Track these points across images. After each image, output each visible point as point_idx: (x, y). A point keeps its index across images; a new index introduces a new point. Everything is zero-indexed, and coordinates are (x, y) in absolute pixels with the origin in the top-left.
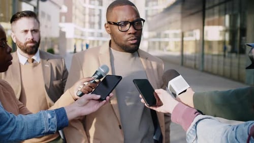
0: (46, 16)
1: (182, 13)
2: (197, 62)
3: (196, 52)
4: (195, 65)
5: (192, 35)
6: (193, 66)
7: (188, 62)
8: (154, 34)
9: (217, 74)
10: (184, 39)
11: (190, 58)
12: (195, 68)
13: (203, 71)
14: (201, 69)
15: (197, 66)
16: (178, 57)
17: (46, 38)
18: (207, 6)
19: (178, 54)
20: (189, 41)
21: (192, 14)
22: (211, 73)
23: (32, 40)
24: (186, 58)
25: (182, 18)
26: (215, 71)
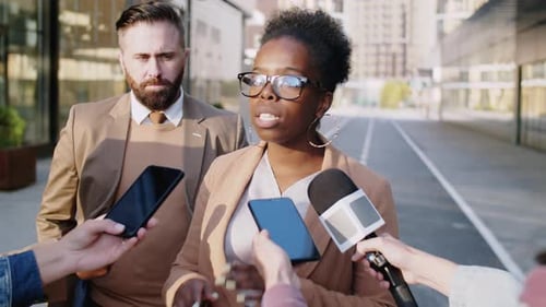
0: (209, 31)
1: (518, 20)
5: (542, 76)
7: (531, 136)
8: (455, 71)
10: (524, 83)
16: (508, 124)
17: (208, 82)
19: (510, 116)
20: (534, 88)
23: (159, 77)
24: (527, 128)
25: (519, 32)
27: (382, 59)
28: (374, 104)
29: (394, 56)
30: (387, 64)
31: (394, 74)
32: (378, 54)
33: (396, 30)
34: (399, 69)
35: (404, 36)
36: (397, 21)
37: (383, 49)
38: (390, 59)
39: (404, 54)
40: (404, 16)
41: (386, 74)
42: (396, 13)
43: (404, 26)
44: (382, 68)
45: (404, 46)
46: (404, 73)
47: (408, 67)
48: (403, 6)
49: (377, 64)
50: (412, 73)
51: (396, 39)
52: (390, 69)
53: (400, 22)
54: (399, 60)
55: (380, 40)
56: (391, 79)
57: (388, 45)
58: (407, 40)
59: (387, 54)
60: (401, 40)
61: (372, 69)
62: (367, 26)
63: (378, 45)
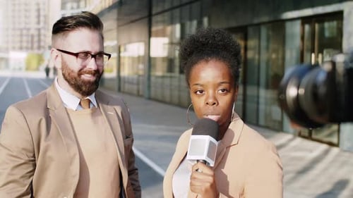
1: (118, 19)
2: (141, 87)
4: (138, 91)
6: (135, 92)
9: (170, 103)
11: (130, 81)
12: (139, 95)
13: (150, 98)
14: (146, 95)
15: (141, 93)
21: (133, 22)
25: (119, 26)
26: (168, 99)
27: (25, 38)
28: (20, 69)
29: (33, 36)
30: (28, 42)
31: (32, 48)
32: (21, 35)
33: (34, 20)
34: (36, 45)
35: (38, 23)
36: (33, 14)
37: (25, 32)
38: (30, 39)
39: (39, 35)
40: (38, 10)
41: (27, 48)
42: (34, 8)
43: (38, 17)
44: (25, 45)
45: (39, 30)
46: (39, 48)
47: (42, 44)
48: (38, 4)
49: (21, 42)
50: (44, 47)
51: (33, 25)
52: (30, 45)
53: (36, 14)
54: (36, 39)
55: (23, 26)
56: (30, 51)
57: (28, 29)
58: (42, 25)
59: (27, 35)
60: (36, 26)
61: (18, 45)
62: (14, 17)
63: (21, 30)
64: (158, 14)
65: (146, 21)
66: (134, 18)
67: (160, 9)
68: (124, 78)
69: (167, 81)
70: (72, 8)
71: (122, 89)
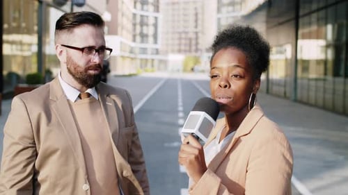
1: (267, 22)
2: (288, 89)
3: (286, 76)
4: (285, 93)
5: (281, 53)
6: (282, 94)
7: (275, 89)
11: (278, 83)
12: (285, 96)
13: (296, 100)
14: (293, 98)
15: (288, 95)
18: (301, 13)
21: (281, 24)
22: (307, 104)
24: (272, 83)
25: (268, 29)
26: (313, 101)
27: (183, 41)
28: (178, 71)
29: (190, 39)
30: (185, 45)
31: (190, 51)
32: (180, 39)
33: (192, 23)
34: (194, 48)
35: (196, 27)
36: (192, 18)
37: (183, 36)
38: (188, 42)
39: (197, 38)
40: (197, 14)
41: (185, 51)
42: (192, 12)
43: (196, 21)
44: (183, 48)
45: (196, 33)
46: (197, 50)
47: (199, 47)
48: (196, 9)
49: (180, 45)
50: (201, 50)
51: (191, 29)
52: (188, 48)
53: (194, 18)
54: (194, 42)
55: (181, 30)
56: (188, 54)
57: (186, 33)
58: (199, 28)
59: (186, 39)
60: (195, 30)
61: (176, 48)
63: (180, 33)
64: (305, 15)
65: (293, 22)
66: (282, 20)
67: (307, 11)
68: (272, 80)
69: (321, 84)
70: (228, 12)
71: (270, 91)
